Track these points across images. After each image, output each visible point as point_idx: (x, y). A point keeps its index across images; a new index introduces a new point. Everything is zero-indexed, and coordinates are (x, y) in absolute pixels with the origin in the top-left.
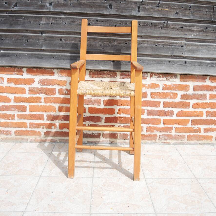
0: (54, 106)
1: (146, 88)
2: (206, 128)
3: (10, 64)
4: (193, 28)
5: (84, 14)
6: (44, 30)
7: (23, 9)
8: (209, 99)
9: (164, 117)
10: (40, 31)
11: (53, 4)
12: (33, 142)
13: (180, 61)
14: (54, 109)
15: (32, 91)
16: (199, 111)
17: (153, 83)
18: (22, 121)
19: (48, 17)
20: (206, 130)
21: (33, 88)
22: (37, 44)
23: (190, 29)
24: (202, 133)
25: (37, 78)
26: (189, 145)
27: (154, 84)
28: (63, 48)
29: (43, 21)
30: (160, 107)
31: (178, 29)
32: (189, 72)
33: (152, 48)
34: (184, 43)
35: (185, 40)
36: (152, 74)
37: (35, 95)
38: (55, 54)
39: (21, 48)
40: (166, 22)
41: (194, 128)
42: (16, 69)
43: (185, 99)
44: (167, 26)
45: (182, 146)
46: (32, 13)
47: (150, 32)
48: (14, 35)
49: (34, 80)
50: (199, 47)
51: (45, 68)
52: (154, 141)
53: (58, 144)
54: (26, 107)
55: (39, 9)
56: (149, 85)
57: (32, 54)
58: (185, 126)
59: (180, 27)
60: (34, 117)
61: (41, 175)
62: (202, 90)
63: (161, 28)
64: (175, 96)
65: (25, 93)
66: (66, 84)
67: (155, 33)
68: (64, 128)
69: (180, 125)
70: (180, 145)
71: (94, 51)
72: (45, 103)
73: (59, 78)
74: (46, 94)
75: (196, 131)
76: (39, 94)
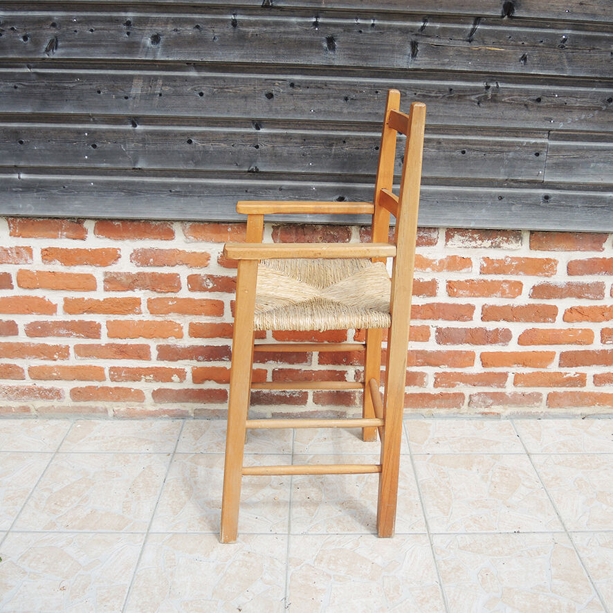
0: (178, 322)
1: (433, 270)
2: (601, 374)
3: (49, 210)
4: (571, 101)
5: (255, 66)
6: (140, 113)
7: (77, 54)
8: (611, 295)
9: (482, 346)
10: (129, 117)
11: (162, 39)
12: (123, 418)
13: (530, 195)
14: (177, 330)
15: (113, 282)
16: (583, 328)
17: (452, 256)
18: (91, 364)
19: (149, 77)
20: (599, 380)
21: (116, 273)
22: (122, 154)
23: (562, 105)
24: (590, 387)
25: (127, 247)
26: (551, 421)
27: (456, 259)
28: (196, 163)
29: (136, 90)
30: (472, 319)
31: (526, 105)
32: (556, 225)
33: (451, 158)
34: (543, 144)
35: (546, 136)
36: (450, 232)
37: (123, 293)
38: (174, 180)
39: (76, 165)
40: (493, 85)
41: (567, 375)
42: (65, 224)
43: (542, 298)
44: (495, 95)
45: (532, 422)
46: (105, 65)
47: (446, 116)
48: (54, 129)
49: (119, 253)
50: (587, 154)
51: (147, 221)
52: (455, 410)
53: (192, 421)
54: (99, 326)
55: (124, 53)
56: (441, 262)
57: (109, 183)
58: (543, 370)
59: (532, 97)
60: (123, 352)
61: (148, 530)
62: (591, 273)
63: (478, 104)
64: (517, 290)
65: (94, 289)
66: (209, 262)
67: (459, 117)
68: (206, 379)
69: (530, 366)
70: (527, 421)
71: (286, 171)
72: (151, 313)
73: (187, 245)
74: (154, 290)
75: (572, 382)
76: (132, 289)
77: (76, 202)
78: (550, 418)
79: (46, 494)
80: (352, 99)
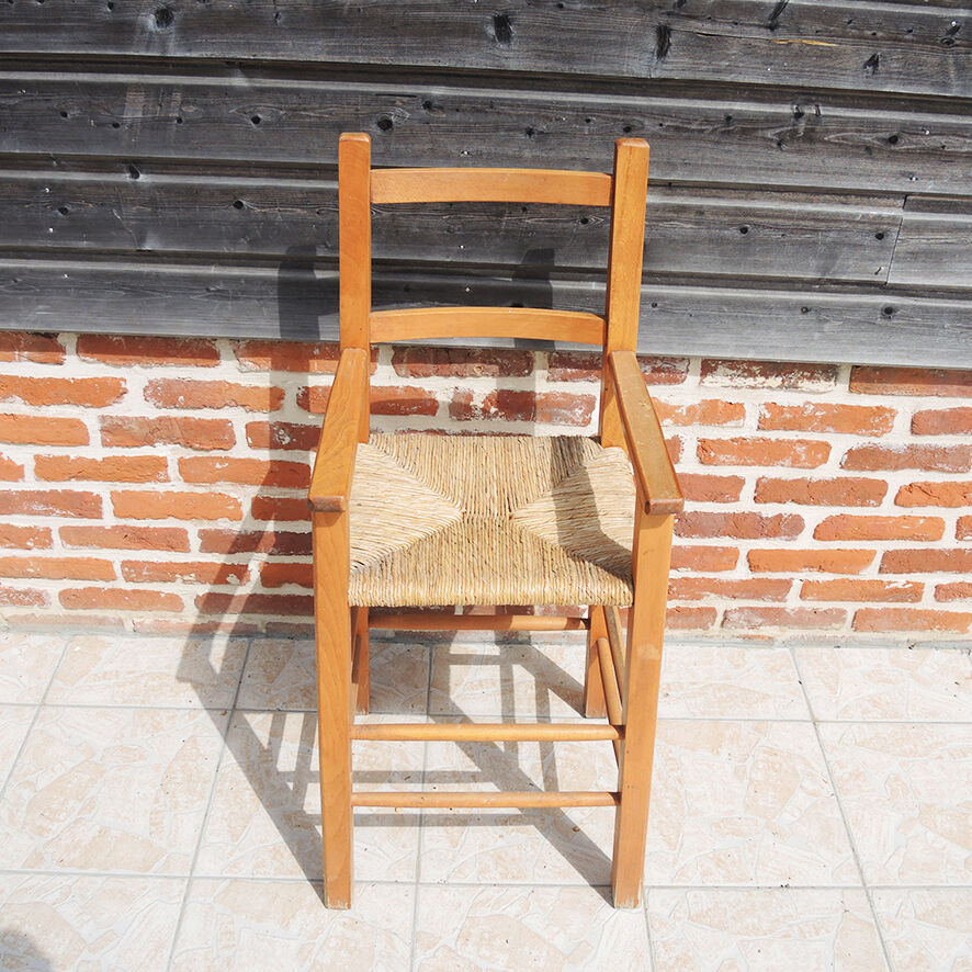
0: (233, 495)
1: (676, 422)
2: (949, 585)
4: (954, 144)
6: (144, 153)
7: (16, 44)
9: (753, 541)
10: (125, 161)
11: (177, 16)
12: (148, 634)
13: (860, 306)
14: (231, 507)
15: (115, 432)
16: (927, 516)
17: (711, 401)
18: (90, 555)
19: (157, 87)
20: (942, 593)
21: (121, 419)
22: (115, 225)
23: (936, 149)
24: (928, 603)
25: (137, 376)
26: (858, 650)
27: (717, 407)
28: (252, 243)
29: (134, 111)
31: (868, 149)
32: (901, 357)
33: (721, 241)
34: (894, 218)
35: (900, 202)
36: (708, 367)
37: (136, 449)
38: (213, 270)
39: (34, 244)
40: (810, 110)
41: (892, 585)
42: (24, 339)
43: (863, 469)
44: (813, 130)
45: (826, 651)
46: (70, 65)
47: (716, 166)
49: (123, 386)
52: (699, 631)
53: (263, 640)
54: (99, 500)
55: (104, 43)
56: (691, 409)
57: (95, 275)
58: (851, 577)
59: (881, 135)
60: (142, 539)
61: (192, 871)
62: (952, 431)
63: (779, 144)
64: (820, 456)
65: (85, 442)
66: (282, 402)
67: (741, 167)
68: (284, 582)
69: (830, 571)
70: (818, 650)
71: (416, 258)
72: (186, 481)
73: (243, 376)
74: (188, 445)
75: (897, 594)
76: (151, 443)
77: (40, 307)
78: (856, 646)
79: (27, 794)
80: (542, 133)
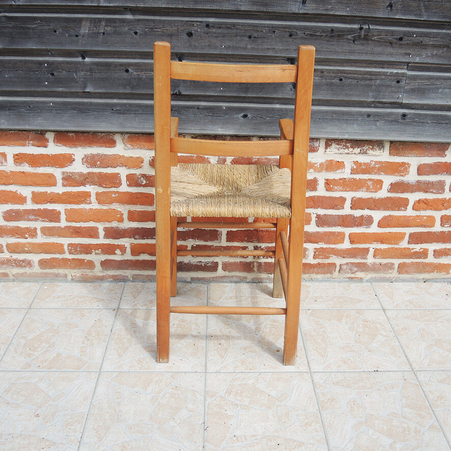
0: (119, 210)
1: (315, 171)
2: (440, 249)
3: (18, 125)
4: (426, 40)
5: (178, 11)
6: (88, 48)
8: (450, 190)
9: (351, 228)
10: (79, 51)
12: (78, 281)
13: (392, 114)
14: (119, 216)
15: (69, 180)
16: (428, 215)
17: (330, 160)
18: (53, 241)
19: (95, 19)
20: (437, 254)
21: (72, 173)
22: (74, 80)
23: (419, 43)
24: (431, 259)
25: (79, 152)
26: (401, 283)
27: (333, 163)
28: (132, 88)
29: (84, 30)
30: (343, 208)
31: (390, 43)
32: (410, 137)
33: (331, 84)
34: (403, 73)
35: (405, 67)
36: (329, 142)
37: (77, 188)
38: (115, 101)
39: (39, 89)
40: (365, 27)
41: (414, 250)
42: (31, 135)
43: (398, 192)
44: (367, 35)
45: (387, 284)
46: (59, 10)
47: (328, 51)
48: (21, 61)
49: (73, 157)
50: (437, 82)
51: (95, 133)
52: (329, 275)
53: (131, 283)
54: (59, 213)
56: (321, 164)
57: (64, 104)
58: (396, 246)
59: (395, 37)
60: (78, 232)
61: (100, 369)
62: (435, 173)
63: (354, 41)
64: (378, 186)
65: (55, 184)
66: (143, 164)
67: (338, 52)
68: (141, 253)
69: (386, 243)
70: (383, 284)
71: (202, 94)
72: (99, 203)
73: (125, 151)
74: (100, 185)
75: (417, 255)
76: (84, 185)
77: (40, 118)
78: (399, 282)
79: (23, 341)
80: (255, 37)
